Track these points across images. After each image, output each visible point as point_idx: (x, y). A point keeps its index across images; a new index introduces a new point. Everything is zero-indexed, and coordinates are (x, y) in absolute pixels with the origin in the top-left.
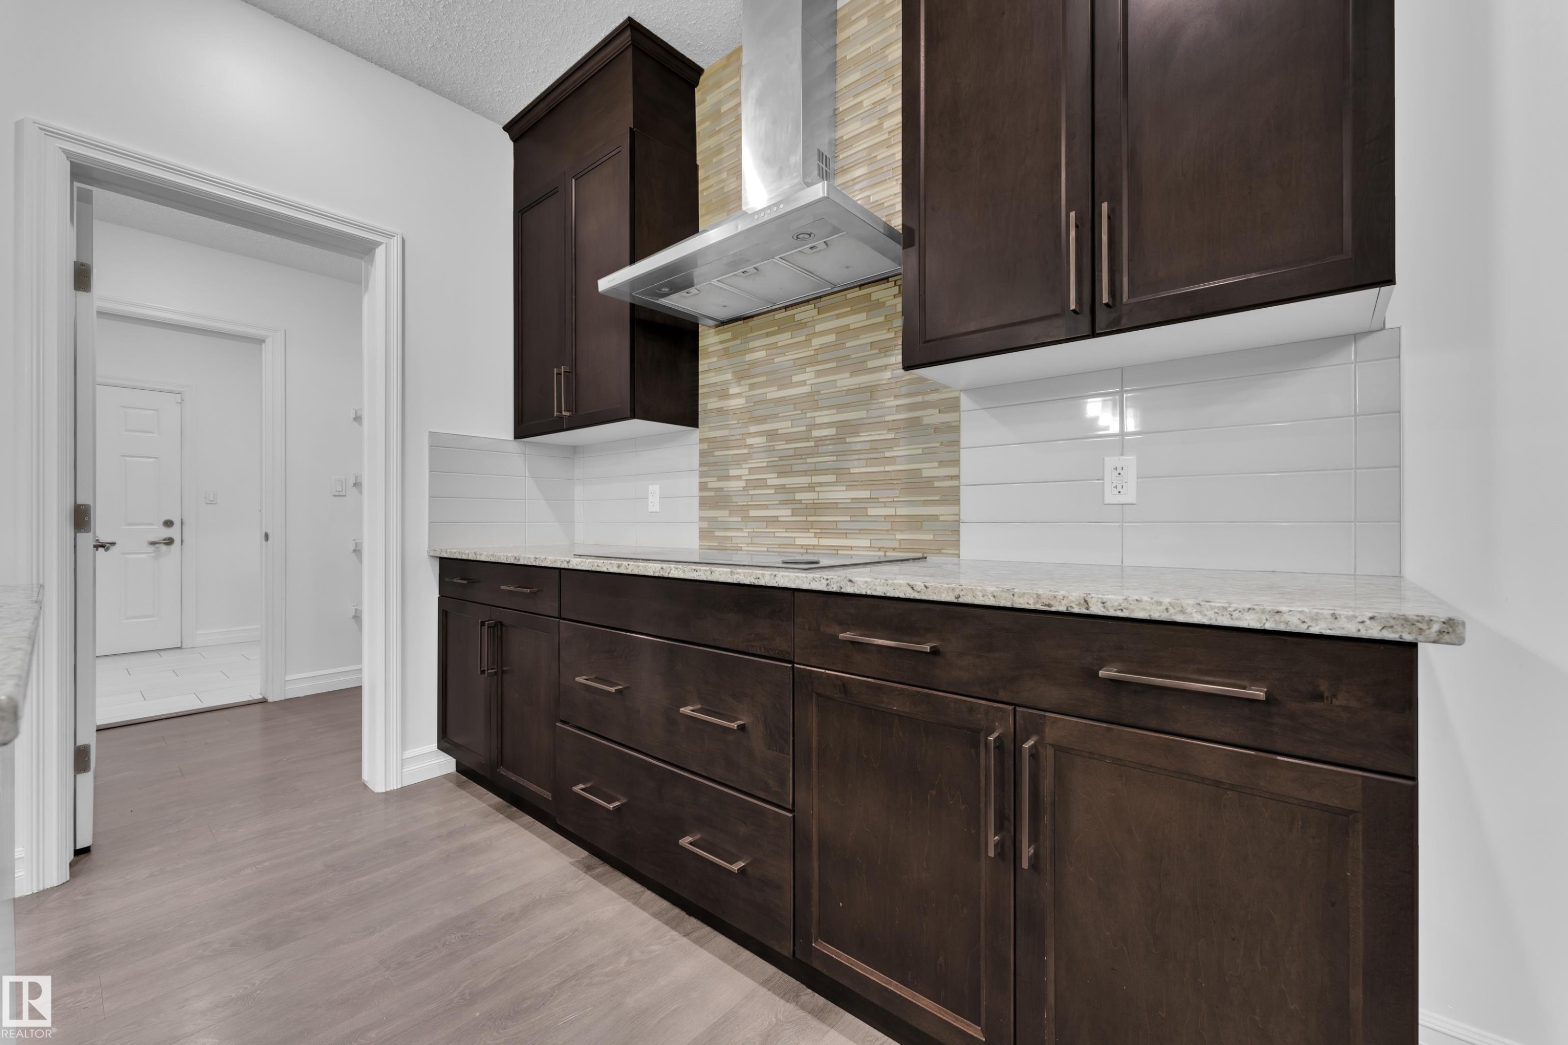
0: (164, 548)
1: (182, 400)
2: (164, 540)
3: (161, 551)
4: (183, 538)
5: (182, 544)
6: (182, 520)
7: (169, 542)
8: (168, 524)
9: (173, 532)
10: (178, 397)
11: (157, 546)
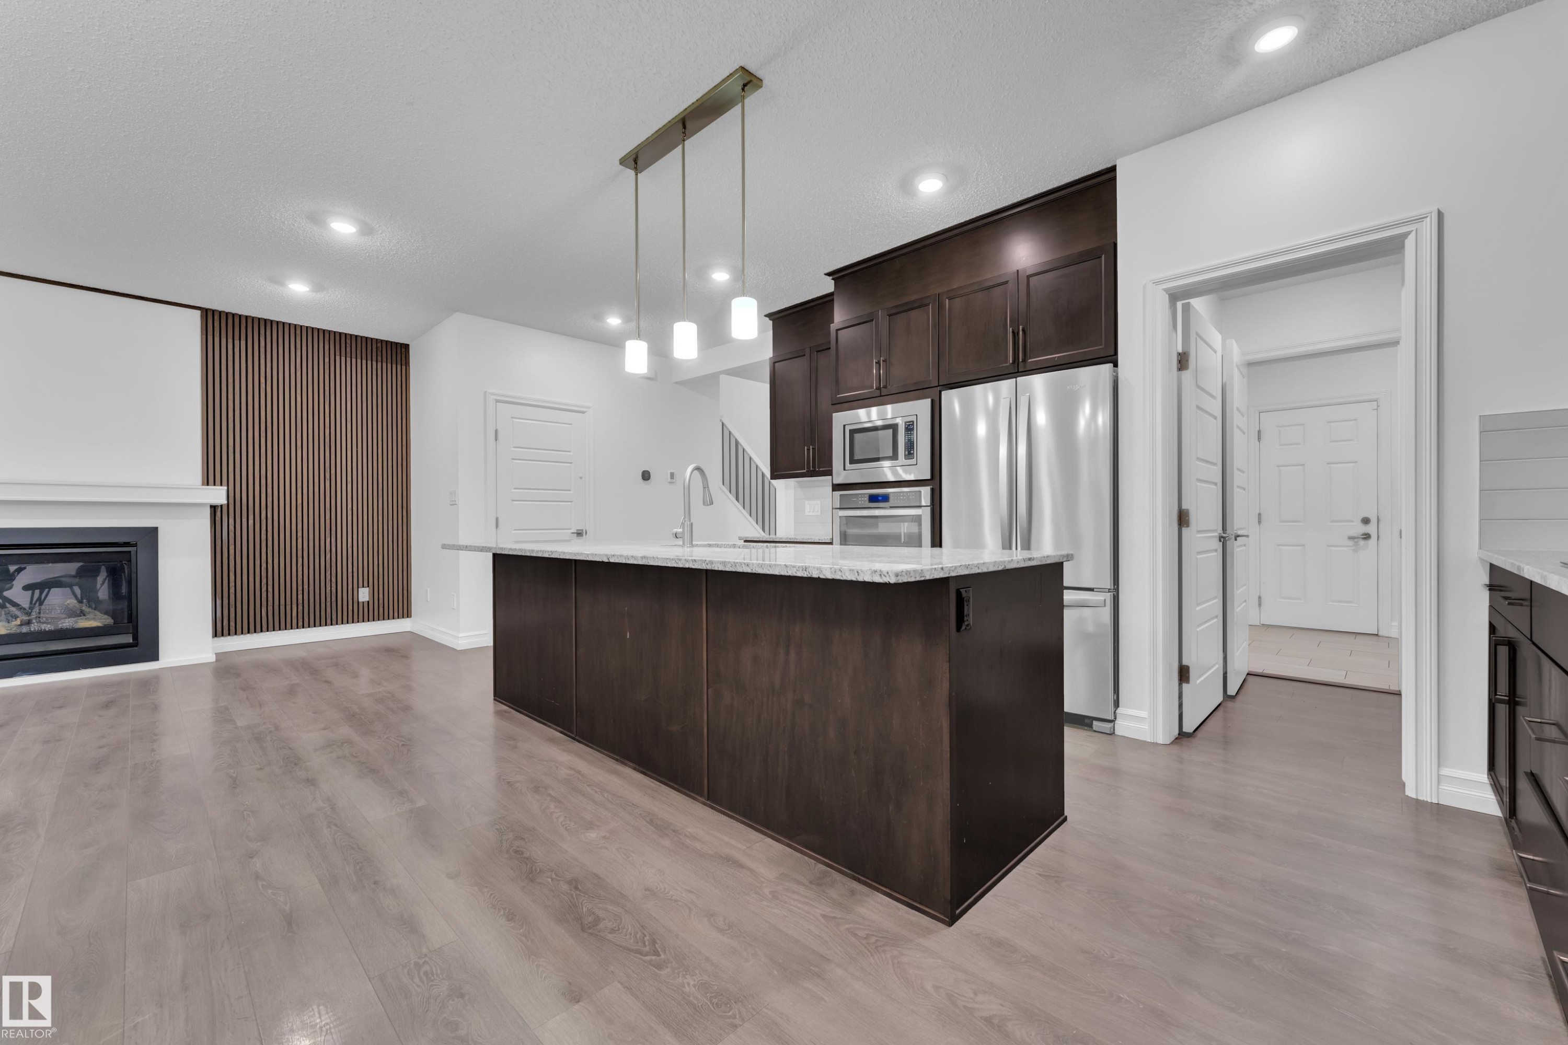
0: (1362, 542)
1: (1378, 406)
2: (1363, 535)
3: (1359, 545)
4: (1379, 534)
5: (1378, 540)
6: (1378, 517)
7: (1367, 537)
8: (1366, 521)
9: (1371, 529)
10: (1374, 405)
11: (1356, 540)
